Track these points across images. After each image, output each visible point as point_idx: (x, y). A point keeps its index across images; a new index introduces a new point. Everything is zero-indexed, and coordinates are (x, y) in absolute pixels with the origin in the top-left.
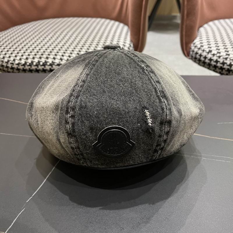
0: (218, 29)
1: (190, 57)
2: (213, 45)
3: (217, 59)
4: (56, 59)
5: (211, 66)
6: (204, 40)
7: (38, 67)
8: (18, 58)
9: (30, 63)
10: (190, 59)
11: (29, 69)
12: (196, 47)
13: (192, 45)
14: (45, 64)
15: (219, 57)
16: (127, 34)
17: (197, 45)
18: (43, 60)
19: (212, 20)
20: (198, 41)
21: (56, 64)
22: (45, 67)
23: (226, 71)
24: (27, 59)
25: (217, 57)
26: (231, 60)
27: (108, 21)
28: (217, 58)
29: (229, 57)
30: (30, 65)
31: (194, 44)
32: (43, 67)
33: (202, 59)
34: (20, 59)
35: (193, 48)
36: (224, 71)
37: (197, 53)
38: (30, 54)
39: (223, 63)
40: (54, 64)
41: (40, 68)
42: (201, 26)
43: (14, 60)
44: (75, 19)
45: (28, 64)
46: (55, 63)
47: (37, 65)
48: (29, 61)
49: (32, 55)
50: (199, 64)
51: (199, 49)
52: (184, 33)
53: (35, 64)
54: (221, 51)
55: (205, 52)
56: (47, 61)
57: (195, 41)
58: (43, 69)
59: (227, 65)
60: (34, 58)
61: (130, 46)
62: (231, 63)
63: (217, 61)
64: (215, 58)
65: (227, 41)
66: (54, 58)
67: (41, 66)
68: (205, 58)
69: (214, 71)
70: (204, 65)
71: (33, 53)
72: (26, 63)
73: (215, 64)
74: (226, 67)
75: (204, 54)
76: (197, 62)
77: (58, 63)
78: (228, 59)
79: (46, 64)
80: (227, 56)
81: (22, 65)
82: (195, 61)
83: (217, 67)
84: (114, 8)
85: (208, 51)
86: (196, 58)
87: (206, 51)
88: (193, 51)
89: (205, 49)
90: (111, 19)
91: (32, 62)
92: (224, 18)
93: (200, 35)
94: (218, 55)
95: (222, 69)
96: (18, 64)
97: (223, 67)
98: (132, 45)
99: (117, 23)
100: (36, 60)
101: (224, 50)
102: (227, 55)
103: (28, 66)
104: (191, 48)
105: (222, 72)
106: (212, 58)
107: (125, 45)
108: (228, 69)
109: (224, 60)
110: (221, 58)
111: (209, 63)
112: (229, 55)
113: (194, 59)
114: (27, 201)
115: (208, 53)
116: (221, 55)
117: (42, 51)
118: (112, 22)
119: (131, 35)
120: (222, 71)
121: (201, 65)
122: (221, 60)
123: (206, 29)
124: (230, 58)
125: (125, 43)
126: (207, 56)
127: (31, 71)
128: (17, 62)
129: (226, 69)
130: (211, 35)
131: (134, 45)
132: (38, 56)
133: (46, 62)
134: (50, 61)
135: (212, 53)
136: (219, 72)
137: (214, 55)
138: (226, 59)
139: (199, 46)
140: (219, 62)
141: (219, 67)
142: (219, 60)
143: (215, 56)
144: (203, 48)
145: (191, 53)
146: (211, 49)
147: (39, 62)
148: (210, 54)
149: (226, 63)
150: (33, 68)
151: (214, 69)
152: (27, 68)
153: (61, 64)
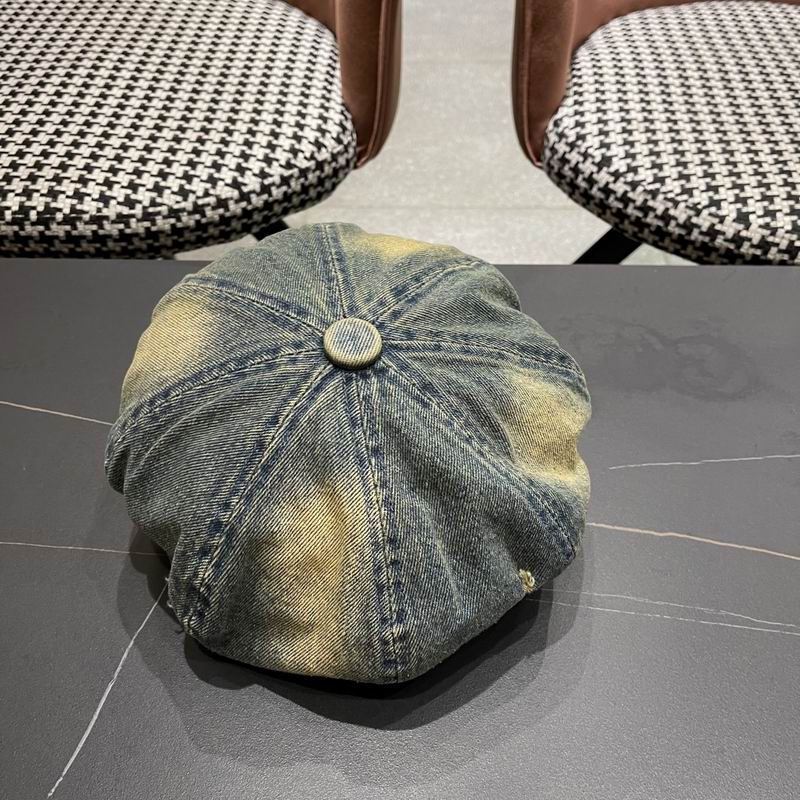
1: (545, 166)
2: (616, 137)
3: (626, 192)
4: (87, 199)
5: (608, 212)
6: (590, 111)
7: (22, 227)
10: (542, 169)
12: (561, 136)
13: (551, 126)
14: (47, 216)
15: (634, 185)
17: (567, 132)
18: (38, 203)
20: (568, 115)
21: (86, 217)
22: (48, 228)
23: (653, 232)
25: (626, 183)
26: (667, 199)
28: (627, 188)
29: (664, 188)
31: (556, 124)
32: (41, 228)
33: (581, 183)
35: (553, 138)
36: (646, 231)
37: (564, 160)
39: (645, 209)
41: (31, 230)
42: (583, 41)
46: (82, 212)
47: (16, 222)
50: (571, 195)
51: (572, 145)
53: (8, 215)
54: (638, 161)
55: (590, 160)
56: (54, 204)
57: (561, 113)
58: (41, 233)
59: (656, 216)
61: (344, 129)
62: (667, 209)
63: (625, 199)
64: (620, 188)
66: (79, 196)
67: (33, 224)
68: (591, 181)
70: (588, 203)
73: (619, 205)
74: (651, 220)
75: (588, 168)
76: (566, 188)
77: (94, 212)
78: (661, 197)
79: (52, 219)
80: (657, 185)
82: (559, 184)
83: (628, 217)
85: (598, 155)
86: (561, 175)
87: (592, 156)
88: (553, 150)
89: (590, 151)
94: (630, 177)
95: (640, 224)
97: (643, 221)
100: (13, 203)
101: (648, 162)
102: (657, 179)
104: (545, 137)
106: (611, 186)
107: (323, 127)
109: (649, 197)
110: (640, 189)
111: (601, 200)
112: (662, 180)
113: (555, 178)
114: (50, 795)
115: (600, 166)
116: (637, 178)
117: (29, 160)
120: (641, 231)
121: (576, 201)
122: (638, 197)
123: (596, 59)
124: (665, 193)
125: (325, 119)
126: (595, 176)
129: (653, 229)
132: (17, 185)
133: (49, 210)
134: (64, 204)
135: (612, 169)
137: (617, 175)
138: (654, 194)
139: (572, 136)
140: (634, 201)
141: (633, 219)
142: (631, 195)
143: (622, 179)
144: (583, 146)
145: (548, 153)
146: (608, 153)
147: (24, 210)
148: (605, 169)
149: (653, 209)
150: (6, 229)
153: (106, 218)
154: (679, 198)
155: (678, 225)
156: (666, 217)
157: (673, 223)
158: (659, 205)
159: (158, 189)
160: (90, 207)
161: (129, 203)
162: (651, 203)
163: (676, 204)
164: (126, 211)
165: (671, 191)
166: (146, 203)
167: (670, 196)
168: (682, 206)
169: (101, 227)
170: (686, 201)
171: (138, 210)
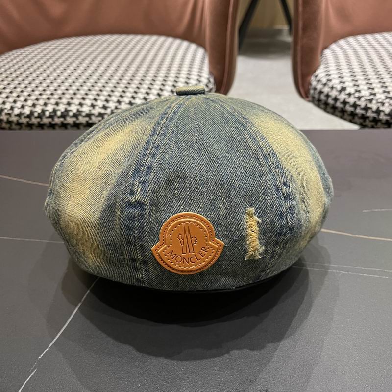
0: (355, 52)
1: (310, 99)
2: (347, 79)
3: (355, 102)
4: (85, 106)
5: (346, 114)
6: (333, 70)
7: (53, 119)
8: (19, 105)
9: (39, 114)
10: (309, 101)
11: (39, 122)
12: (319, 81)
13: (313, 78)
14: (65, 114)
15: (359, 98)
16: (202, 62)
17: (322, 79)
18: (62, 108)
19: (344, 36)
20: (322, 73)
21: (84, 114)
22: (65, 119)
23: (371, 121)
24: (34, 105)
25: (355, 97)
26: (378, 102)
27: (170, 40)
28: (356, 100)
29: (376, 98)
30: (40, 116)
31: (316, 77)
32: (62, 119)
33: (331, 101)
34: (23, 107)
35: (314, 83)
36: (367, 121)
37: (321, 92)
38: (39, 97)
39: (366, 109)
40: (80, 115)
41: (57, 120)
42: (326, 47)
43: (12, 108)
44: (115, 37)
45: (36, 114)
46: (82, 112)
47: (51, 116)
48: (38, 109)
49: (43, 99)
50: (325, 110)
51: (325, 85)
52: (299, 59)
53: (47, 114)
54: (361, 87)
55: (334, 90)
56: (69, 108)
57: (318, 72)
58: (62, 123)
59: (373, 112)
60: (45, 104)
61: (210, 82)
62: (378, 107)
63: (355, 106)
64: (352, 100)
65: (370, 71)
66: (81, 105)
67: (59, 117)
68: (336, 99)
69: (351, 121)
70: (335, 111)
71: (44, 97)
72: (32, 113)
73: (352, 109)
74: (370, 114)
75: (334, 93)
76: (323, 106)
77: (88, 112)
78: (374, 102)
79: (68, 115)
80: (372, 97)
81: (25, 117)
82: (318, 106)
83: (356, 114)
84: (180, 18)
85: (339, 87)
86: (319, 100)
87: (336, 88)
88: (315, 89)
89: (335, 86)
90: (176, 36)
91: (43, 111)
92: (363, 32)
93: (325, 61)
94: (357, 94)
95: (364, 117)
96: (19, 115)
97: (366, 115)
98: (212, 80)
99: (185, 44)
100: (50, 108)
101: (366, 87)
102: (371, 94)
103: (36, 118)
104: (310, 84)
105: (364, 124)
106: (347, 100)
107: (200, 80)
108: (374, 118)
109: (368, 102)
110: (363, 99)
111: (342, 109)
112: (375, 94)
113: (316, 103)
115: (340, 91)
116: (361, 95)
117: (59, 92)
118: (178, 41)
119: (211, 62)
120: (365, 121)
121: (328, 112)
122: (362, 103)
123: (334, 52)
124: (377, 100)
125: (200, 77)
126: (338, 97)
127: (41, 126)
128: (17, 111)
129: (371, 119)
130: (343, 62)
131: (215, 80)
132: (53, 101)
133: (67, 111)
134: (74, 109)
135: (347, 91)
136: (358, 123)
137: (350, 94)
138: (371, 101)
139: (324, 80)
140: (359, 106)
141: (360, 115)
142: (358, 103)
143: (352, 96)
144: (330, 84)
145: (312, 91)
146: (344, 86)
147: (55, 111)
148: (343, 93)
149: (371, 108)
150: (46, 121)
151: (350, 118)
152: (34, 121)
153: (93, 114)
154: (384, 102)
155: (386, 115)
156: (378, 112)
157: (382, 114)
158: (374, 106)
159: (119, 102)
160: (86, 109)
161: (105, 108)
162: (369, 105)
163: (383, 104)
164: (103, 111)
165: (380, 99)
166: (113, 108)
167: (380, 101)
168: (386, 105)
169: (90, 118)
170: (389, 102)
171: (109, 111)
